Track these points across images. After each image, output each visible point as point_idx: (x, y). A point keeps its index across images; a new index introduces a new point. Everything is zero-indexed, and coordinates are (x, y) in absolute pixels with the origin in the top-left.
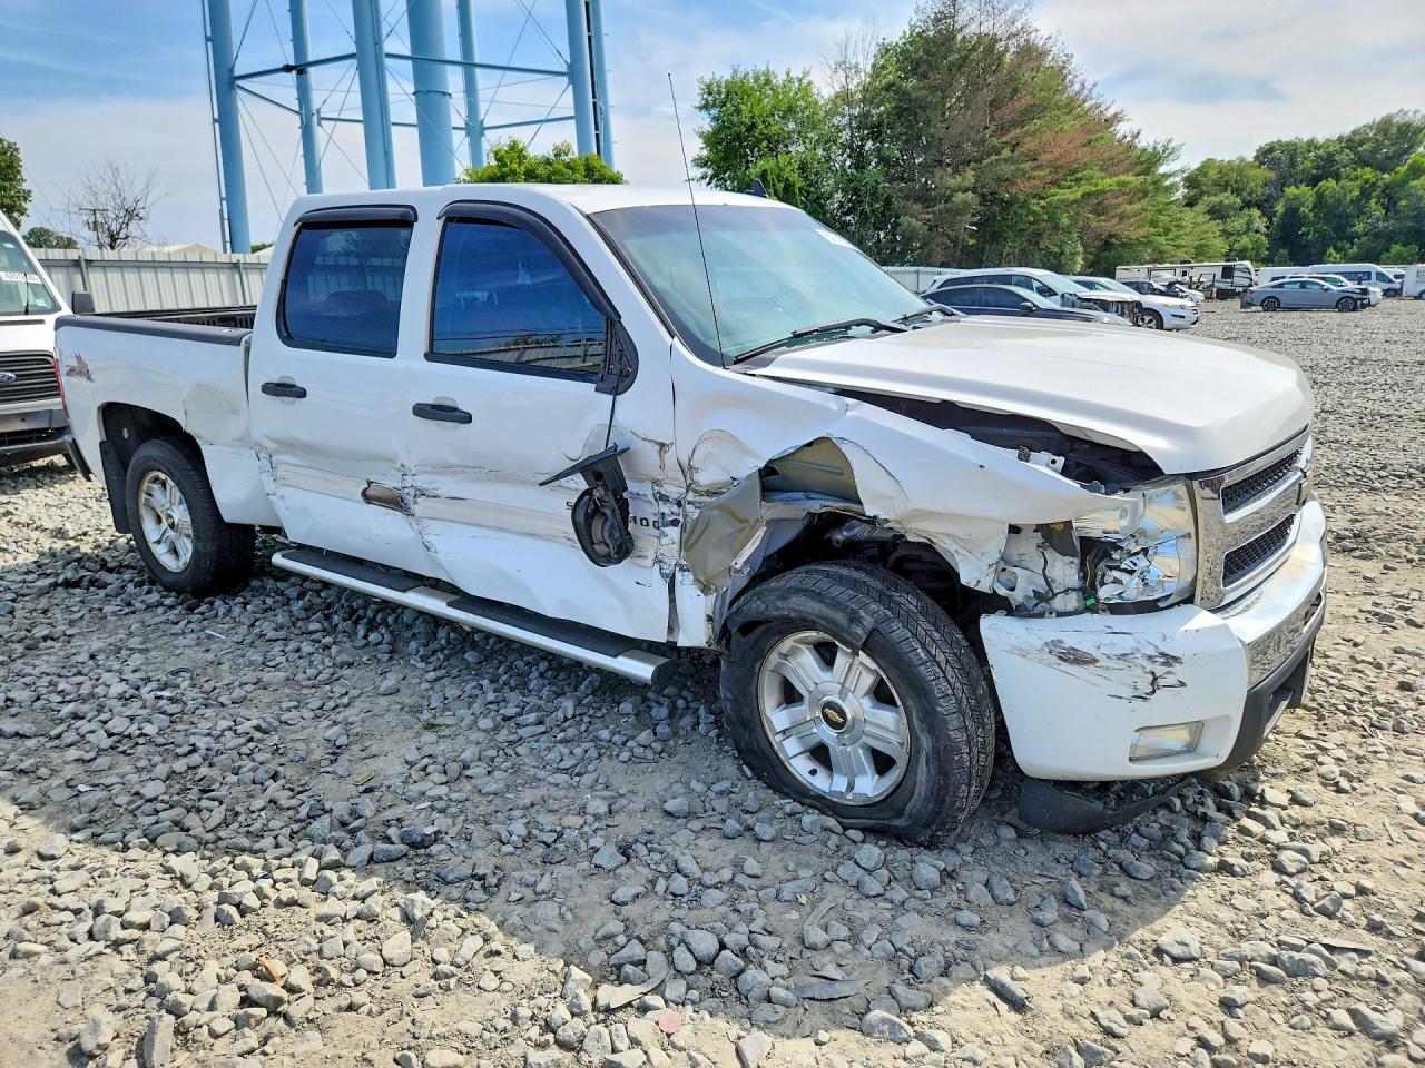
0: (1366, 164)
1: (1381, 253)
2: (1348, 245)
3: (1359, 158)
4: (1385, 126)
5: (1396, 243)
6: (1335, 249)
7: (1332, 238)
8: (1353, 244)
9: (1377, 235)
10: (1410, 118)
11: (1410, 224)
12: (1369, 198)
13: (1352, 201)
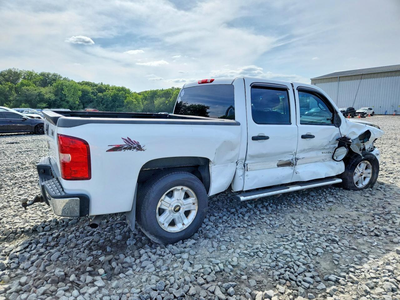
0: (8, 81)
1: (19, 106)
2: (9, 103)
3: (5, 79)
4: (10, 72)
5: (23, 103)
6: (6, 104)
7: (4, 101)
8: (11, 103)
9: (17, 101)
10: (16, 71)
11: (25, 98)
12: (11, 90)
13: (7, 91)
